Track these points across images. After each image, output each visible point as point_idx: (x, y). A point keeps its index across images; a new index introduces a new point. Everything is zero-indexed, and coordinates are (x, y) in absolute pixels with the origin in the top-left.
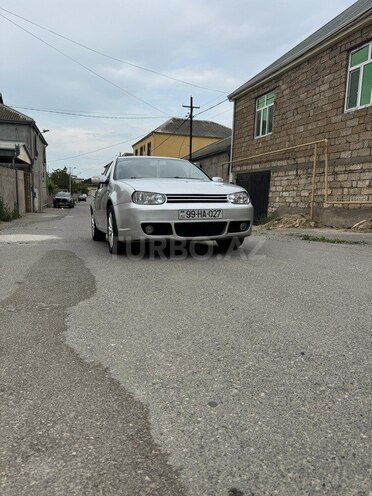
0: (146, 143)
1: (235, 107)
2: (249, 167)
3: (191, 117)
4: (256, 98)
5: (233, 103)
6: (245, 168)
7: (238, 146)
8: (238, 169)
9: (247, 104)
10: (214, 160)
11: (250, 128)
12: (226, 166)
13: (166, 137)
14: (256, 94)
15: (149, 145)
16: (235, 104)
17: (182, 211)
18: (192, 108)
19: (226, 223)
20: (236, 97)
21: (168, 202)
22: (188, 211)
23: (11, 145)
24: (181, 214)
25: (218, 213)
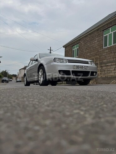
1: (65, 49)
9: (69, 48)
14: (72, 45)
21: (68, 62)
24: (74, 67)
25: (87, 67)
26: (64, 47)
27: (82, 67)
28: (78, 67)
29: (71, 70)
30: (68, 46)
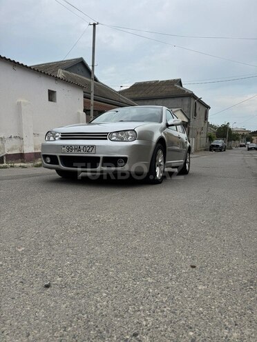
17: (64, 146)
21: (61, 139)
22: (68, 146)
24: (63, 148)
25: (91, 149)
27: (78, 148)
28: (69, 148)
29: (58, 155)
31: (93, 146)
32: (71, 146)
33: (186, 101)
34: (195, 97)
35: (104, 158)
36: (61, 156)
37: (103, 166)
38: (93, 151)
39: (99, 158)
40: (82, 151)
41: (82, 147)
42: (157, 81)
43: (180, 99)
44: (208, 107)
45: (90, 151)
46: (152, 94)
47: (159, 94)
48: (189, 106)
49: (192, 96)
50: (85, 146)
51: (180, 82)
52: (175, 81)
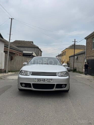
0: (64, 51)
1: (87, 41)
2: (91, 58)
3: (75, 44)
4: (93, 38)
5: (86, 40)
6: (89, 58)
7: (88, 52)
8: (87, 58)
9: (90, 40)
10: (81, 55)
11: (91, 46)
12: (84, 57)
13: (69, 49)
14: (92, 37)
15: (65, 51)
16: (87, 40)
18: (75, 42)
19: (54, 84)
20: (87, 38)
21: (32, 75)
22: (38, 79)
23: (31, 52)
24: (35, 80)
25: (51, 80)
26: (85, 38)
27: (44, 80)
28: (39, 80)
29: (31, 83)
30: (89, 38)
31: (51, 79)
32: (40, 79)
33: (36, 49)
34: (39, 49)
35: (57, 85)
36: (33, 84)
37: (56, 88)
38: (52, 82)
39: (54, 85)
40: (46, 81)
41: (46, 80)
42: (24, 41)
43: (34, 48)
44: (42, 52)
45: (50, 81)
46: (23, 45)
47: (26, 46)
48: (37, 51)
49: (38, 48)
50: (47, 79)
51: (33, 42)
52: (31, 42)
